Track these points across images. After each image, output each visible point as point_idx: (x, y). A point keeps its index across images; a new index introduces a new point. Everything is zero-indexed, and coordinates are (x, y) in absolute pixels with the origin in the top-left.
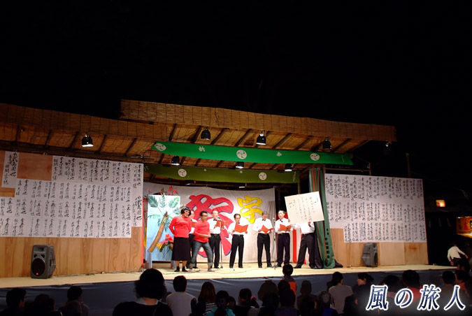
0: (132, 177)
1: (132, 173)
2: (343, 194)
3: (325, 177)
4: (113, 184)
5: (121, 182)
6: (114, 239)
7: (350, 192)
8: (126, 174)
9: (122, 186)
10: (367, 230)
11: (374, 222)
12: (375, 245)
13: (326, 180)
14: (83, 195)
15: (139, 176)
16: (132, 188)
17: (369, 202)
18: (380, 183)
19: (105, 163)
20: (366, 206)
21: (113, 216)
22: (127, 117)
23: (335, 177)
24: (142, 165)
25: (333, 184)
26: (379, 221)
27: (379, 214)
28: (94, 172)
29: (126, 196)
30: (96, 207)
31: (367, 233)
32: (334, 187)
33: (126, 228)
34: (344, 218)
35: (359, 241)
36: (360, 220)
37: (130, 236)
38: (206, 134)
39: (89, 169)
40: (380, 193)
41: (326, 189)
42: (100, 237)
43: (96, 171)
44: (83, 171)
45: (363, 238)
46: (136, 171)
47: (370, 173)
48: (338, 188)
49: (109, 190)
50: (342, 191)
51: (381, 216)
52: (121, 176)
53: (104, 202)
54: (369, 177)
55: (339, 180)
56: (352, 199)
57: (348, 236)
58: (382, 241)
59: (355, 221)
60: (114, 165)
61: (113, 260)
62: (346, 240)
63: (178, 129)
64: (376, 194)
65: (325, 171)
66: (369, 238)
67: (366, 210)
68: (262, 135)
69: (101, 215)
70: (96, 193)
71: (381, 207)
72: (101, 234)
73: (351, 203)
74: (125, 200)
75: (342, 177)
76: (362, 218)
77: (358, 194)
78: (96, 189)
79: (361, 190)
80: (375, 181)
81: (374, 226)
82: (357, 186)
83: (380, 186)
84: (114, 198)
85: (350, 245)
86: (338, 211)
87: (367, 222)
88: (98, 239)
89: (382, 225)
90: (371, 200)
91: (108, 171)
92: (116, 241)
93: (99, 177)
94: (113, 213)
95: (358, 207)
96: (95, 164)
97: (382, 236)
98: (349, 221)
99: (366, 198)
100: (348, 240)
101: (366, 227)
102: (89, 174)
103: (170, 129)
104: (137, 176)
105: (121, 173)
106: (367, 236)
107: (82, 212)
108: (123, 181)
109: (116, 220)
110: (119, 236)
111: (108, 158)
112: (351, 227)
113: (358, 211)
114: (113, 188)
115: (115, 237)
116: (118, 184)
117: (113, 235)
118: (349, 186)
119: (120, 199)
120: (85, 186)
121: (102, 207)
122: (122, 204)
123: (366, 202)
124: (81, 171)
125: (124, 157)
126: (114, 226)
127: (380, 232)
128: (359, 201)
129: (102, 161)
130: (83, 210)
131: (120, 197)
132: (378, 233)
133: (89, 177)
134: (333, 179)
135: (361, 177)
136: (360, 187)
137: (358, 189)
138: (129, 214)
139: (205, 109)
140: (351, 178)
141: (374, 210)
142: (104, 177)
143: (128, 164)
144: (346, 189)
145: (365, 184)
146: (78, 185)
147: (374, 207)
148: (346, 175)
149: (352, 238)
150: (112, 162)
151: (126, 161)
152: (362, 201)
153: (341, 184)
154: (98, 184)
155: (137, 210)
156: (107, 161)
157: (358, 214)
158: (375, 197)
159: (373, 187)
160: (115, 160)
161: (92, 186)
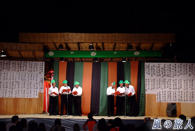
0: (39, 69)
1: (38, 67)
2: (156, 74)
3: (145, 65)
5: (33, 71)
6: (30, 98)
7: (161, 73)
8: (35, 68)
9: (33, 73)
10: (172, 95)
11: (177, 90)
13: (145, 66)
14: (14, 78)
15: (42, 68)
16: (38, 74)
17: (174, 79)
18: (183, 67)
19: (25, 62)
20: (172, 81)
21: (29, 87)
22: (20, 41)
23: (151, 64)
24: (44, 62)
25: (150, 68)
26: (181, 90)
27: (181, 86)
28: (19, 67)
29: (36, 78)
30: (20, 83)
31: (172, 97)
32: (150, 70)
33: (35, 93)
34: (157, 88)
35: (167, 102)
36: (167, 90)
37: (37, 97)
39: (17, 66)
40: (182, 72)
41: (145, 72)
42: (23, 97)
43: (21, 67)
44: (14, 67)
45: (169, 100)
46: (41, 66)
47: (176, 61)
48: (153, 71)
49: (27, 75)
50: (155, 72)
51: (183, 87)
52: (33, 69)
53: (24, 81)
54: (174, 63)
55: (154, 66)
56: (162, 77)
57: (159, 98)
58: (183, 102)
59: (164, 90)
60: (29, 63)
61: (29, 108)
62: (157, 101)
64: (180, 73)
65: (145, 61)
66: (173, 100)
67: (172, 84)
69: (23, 87)
70: (20, 77)
71: (183, 82)
72: (23, 96)
73: (162, 79)
74: (35, 80)
75: (156, 64)
76: (169, 88)
77: (166, 74)
78: (21, 75)
79: (169, 71)
80: (178, 66)
81: (177, 93)
82: (166, 69)
83: (182, 69)
84: (30, 79)
85: (160, 104)
86: (153, 84)
87: (172, 90)
88: (21, 98)
89: (183, 93)
90: (175, 78)
91: (26, 66)
92: (31, 99)
93: (22, 69)
94: (29, 86)
95: (166, 81)
96: (20, 63)
97: (183, 99)
98: (160, 90)
99: (172, 76)
100: (159, 101)
101: (172, 93)
102: (17, 68)
104: (41, 68)
105: (33, 67)
106: (172, 99)
107: (14, 86)
108: (34, 71)
109: (31, 89)
110: (32, 97)
111: (26, 60)
112: (161, 93)
113: (166, 83)
114: (29, 74)
115: (30, 97)
116: (31, 72)
117: (29, 96)
118: (160, 69)
119: (32, 79)
120: (15, 73)
121: (23, 83)
122: (34, 82)
123: (172, 79)
124: (13, 67)
125: (35, 59)
126: (29, 92)
127: (181, 97)
128: (167, 78)
129: (23, 62)
130: (14, 85)
131: (33, 78)
132: (180, 97)
133: (17, 69)
134: (150, 66)
135: (169, 64)
136: (168, 70)
137: (166, 71)
138: (37, 87)
139: (58, 34)
140: (162, 65)
141: (177, 84)
142: (25, 69)
143: (36, 62)
144: (158, 71)
145: (172, 68)
146: (12, 73)
147: (177, 81)
148: (158, 63)
149: (162, 99)
150: (28, 62)
152: (169, 78)
153: (155, 68)
154: (21, 72)
155: (41, 84)
156: (26, 62)
157: (166, 86)
158: (179, 75)
159: (177, 69)
160: (30, 61)
161: (18, 73)
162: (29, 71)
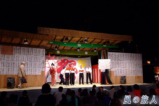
0: (41, 54)
1: (41, 52)
2: (114, 59)
3: (108, 53)
4: (34, 56)
5: (37, 55)
6: (35, 75)
8: (39, 53)
9: (38, 57)
10: (122, 72)
11: (125, 69)
12: (125, 76)
13: (108, 54)
14: (24, 60)
15: (44, 53)
16: (41, 57)
17: (123, 62)
18: (127, 55)
19: (32, 49)
20: (122, 63)
21: (35, 67)
22: (39, 33)
23: (111, 53)
24: (45, 49)
25: (111, 56)
26: (127, 68)
27: (126, 66)
28: (28, 52)
29: (39, 60)
30: (29, 64)
32: (111, 57)
33: (39, 71)
34: (115, 67)
35: (120, 75)
36: (120, 68)
37: (40, 74)
38: (67, 39)
39: (26, 51)
40: (127, 59)
42: (30, 74)
43: (29, 52)
44: (24, 52)
45: (121, 74)
47: (124, 52)
48: (112, 57)
49: (33, 58)
50: (114, 58)
51: (127, 67)
52: (37, 53)
53: (31, 62)
54: (123, 53)
55: (113, 54)
56: (117, 61)
57: (116, 74)
58: (127, 75)
59: (118, 68)
61: (35, 82)
62: (115, 75)
63: (57, 37)
64: (126, 59)
65: (108, 51)
66: (123, 74)
67: (122, 65)
68: (86, 39)
69: (31, 67)
70: (28, 59)
71: (127, 64)
72: (30, 73)
73: (117, 62)
74: (39, 61)
75: (114, 53)
77: (119, 59)
78: (29, 58)
79: (120, 58)
80: (125, 55)
81: (125, 70)
82: (119, 56)
84: (35, 61)
85: (116, 76)
86: (112, 65)
87: (122, 69)
88: (29, 75)
89: (127, 70)
91: (33, 52)
92: (36, 76)
93: (30, 54)
94: (35, 66)
95: (119, 64)
96: (28, 49)
97: (128, 74)
98: (116, 68)
99: (122, 60)
100: (116, 75)
101: (122, 70)
102: (26, 53)
103: (54, 37)
104: (43, 53)
105: (37, 52)
106: (122, 74)
108: (38, 55)
109: (36, 68)
110: (37, 74)
111: (33, 47)
112: (117, 70)
113: (119, 65)
114: (34, 58)
115: (35, 74)
116: (36, 56)
117: (35, 73)
118: (116, 56)
119: (37, 61)
120: (25, 57)
121: (31, 64)
122: (38, 63)
123: (122, 62)
124: (23, 52)
125: (38, 47)
126: (35, 70)
127: (127, 72)
129: (30, 48)
131: (37, 60)
132: (126, 73)
133: (26, 54)
134: (111, 54)
135: (120, 53)
136: (120, 57)
137: (119, 58)
138: (40, 66)
139: (66, 30)
140: (117, 53)
141: (125, 65)
142: (31, 54)
143: (40, 49)
144: (115, 58)
145: (122, 56)
146: (22, 56)
147: (125, 64)
148: (115, 53)
149: (117, 74)
150: (34, 49)
151: (39, 48)
152: (121, 61)
154: (29, 56)
155: (43, 65)
156: (32, 48)
157: (119, 66)
158: (125, 60)
159: (124, 57)
160: (35, 48)
161: (27, 57)
162: (35, 55)
